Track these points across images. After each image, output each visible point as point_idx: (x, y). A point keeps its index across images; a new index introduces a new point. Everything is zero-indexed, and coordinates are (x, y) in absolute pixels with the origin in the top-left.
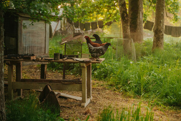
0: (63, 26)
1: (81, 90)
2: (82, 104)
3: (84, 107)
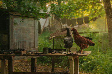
0: (51, 23)
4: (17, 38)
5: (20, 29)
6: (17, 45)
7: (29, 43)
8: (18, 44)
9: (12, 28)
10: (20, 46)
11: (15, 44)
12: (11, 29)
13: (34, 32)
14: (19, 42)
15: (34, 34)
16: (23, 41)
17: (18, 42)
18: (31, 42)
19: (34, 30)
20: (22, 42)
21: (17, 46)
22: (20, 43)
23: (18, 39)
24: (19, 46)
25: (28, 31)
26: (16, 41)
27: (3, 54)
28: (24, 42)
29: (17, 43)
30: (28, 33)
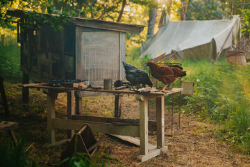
0: (236, 42)
1: (139, 136)
2: (139, 157)
3: (140, 161)
4: (87, 63)
5: (93, 49)
6: (87, 73)
7: (109, 72)
8: (89, 71)
9: (80, 46)
10: (94, 75)
11: (84, 72)
12: (77, 49)
13: (118, 55)
16: (99, 68)
17: (90, 69)
18: (112, 70)
19: (118, 52)
20: (97, 69)
21: (88, 75)
22: (94, 70)
23: (90, 65)
25: (107, 52)
26: (86, 68)
27: (53, 86)
29: (87, 70)
30: (107, 56)
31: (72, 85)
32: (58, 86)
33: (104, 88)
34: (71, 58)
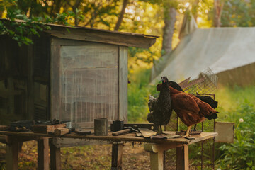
4: (69, 94)
5: (78, 73)
6: (69, 110)
7: (102, 107)
8: (72, 107)
10: (79, 113)
11: (64, 108)
13: (116, 80)
14: (74, 103)
15: (115, 86)
16: (86, 101)
17: (72, 103)
18: (108, 105)
19: (117, 76)
20: (84, 103)
21: (69, 113)
22: (79, 105)
23: (72, 97)
24: (74, 112)
25: (100, 77)
26: (66, 102)
28: (89, 104)
29: (69, 105)
30: (100, 82)
31: (46, 129)
32: (24, 131)
33: (95, 134)
34: (44, 87)
